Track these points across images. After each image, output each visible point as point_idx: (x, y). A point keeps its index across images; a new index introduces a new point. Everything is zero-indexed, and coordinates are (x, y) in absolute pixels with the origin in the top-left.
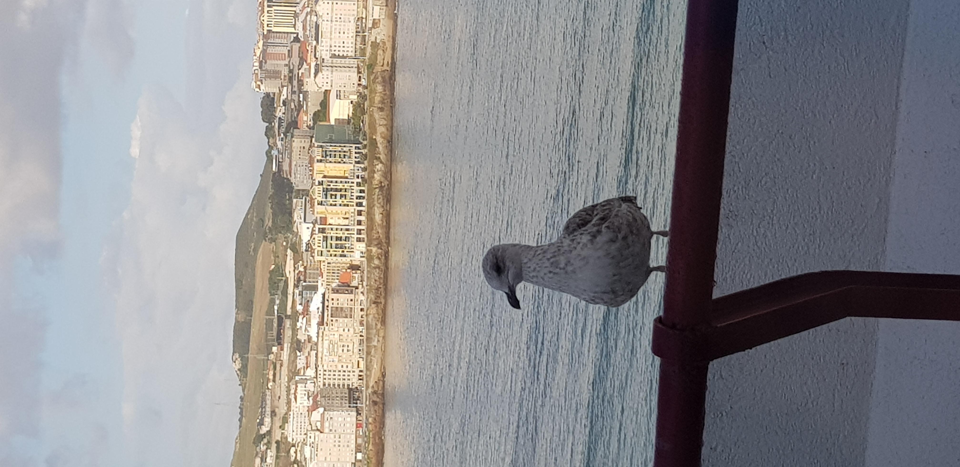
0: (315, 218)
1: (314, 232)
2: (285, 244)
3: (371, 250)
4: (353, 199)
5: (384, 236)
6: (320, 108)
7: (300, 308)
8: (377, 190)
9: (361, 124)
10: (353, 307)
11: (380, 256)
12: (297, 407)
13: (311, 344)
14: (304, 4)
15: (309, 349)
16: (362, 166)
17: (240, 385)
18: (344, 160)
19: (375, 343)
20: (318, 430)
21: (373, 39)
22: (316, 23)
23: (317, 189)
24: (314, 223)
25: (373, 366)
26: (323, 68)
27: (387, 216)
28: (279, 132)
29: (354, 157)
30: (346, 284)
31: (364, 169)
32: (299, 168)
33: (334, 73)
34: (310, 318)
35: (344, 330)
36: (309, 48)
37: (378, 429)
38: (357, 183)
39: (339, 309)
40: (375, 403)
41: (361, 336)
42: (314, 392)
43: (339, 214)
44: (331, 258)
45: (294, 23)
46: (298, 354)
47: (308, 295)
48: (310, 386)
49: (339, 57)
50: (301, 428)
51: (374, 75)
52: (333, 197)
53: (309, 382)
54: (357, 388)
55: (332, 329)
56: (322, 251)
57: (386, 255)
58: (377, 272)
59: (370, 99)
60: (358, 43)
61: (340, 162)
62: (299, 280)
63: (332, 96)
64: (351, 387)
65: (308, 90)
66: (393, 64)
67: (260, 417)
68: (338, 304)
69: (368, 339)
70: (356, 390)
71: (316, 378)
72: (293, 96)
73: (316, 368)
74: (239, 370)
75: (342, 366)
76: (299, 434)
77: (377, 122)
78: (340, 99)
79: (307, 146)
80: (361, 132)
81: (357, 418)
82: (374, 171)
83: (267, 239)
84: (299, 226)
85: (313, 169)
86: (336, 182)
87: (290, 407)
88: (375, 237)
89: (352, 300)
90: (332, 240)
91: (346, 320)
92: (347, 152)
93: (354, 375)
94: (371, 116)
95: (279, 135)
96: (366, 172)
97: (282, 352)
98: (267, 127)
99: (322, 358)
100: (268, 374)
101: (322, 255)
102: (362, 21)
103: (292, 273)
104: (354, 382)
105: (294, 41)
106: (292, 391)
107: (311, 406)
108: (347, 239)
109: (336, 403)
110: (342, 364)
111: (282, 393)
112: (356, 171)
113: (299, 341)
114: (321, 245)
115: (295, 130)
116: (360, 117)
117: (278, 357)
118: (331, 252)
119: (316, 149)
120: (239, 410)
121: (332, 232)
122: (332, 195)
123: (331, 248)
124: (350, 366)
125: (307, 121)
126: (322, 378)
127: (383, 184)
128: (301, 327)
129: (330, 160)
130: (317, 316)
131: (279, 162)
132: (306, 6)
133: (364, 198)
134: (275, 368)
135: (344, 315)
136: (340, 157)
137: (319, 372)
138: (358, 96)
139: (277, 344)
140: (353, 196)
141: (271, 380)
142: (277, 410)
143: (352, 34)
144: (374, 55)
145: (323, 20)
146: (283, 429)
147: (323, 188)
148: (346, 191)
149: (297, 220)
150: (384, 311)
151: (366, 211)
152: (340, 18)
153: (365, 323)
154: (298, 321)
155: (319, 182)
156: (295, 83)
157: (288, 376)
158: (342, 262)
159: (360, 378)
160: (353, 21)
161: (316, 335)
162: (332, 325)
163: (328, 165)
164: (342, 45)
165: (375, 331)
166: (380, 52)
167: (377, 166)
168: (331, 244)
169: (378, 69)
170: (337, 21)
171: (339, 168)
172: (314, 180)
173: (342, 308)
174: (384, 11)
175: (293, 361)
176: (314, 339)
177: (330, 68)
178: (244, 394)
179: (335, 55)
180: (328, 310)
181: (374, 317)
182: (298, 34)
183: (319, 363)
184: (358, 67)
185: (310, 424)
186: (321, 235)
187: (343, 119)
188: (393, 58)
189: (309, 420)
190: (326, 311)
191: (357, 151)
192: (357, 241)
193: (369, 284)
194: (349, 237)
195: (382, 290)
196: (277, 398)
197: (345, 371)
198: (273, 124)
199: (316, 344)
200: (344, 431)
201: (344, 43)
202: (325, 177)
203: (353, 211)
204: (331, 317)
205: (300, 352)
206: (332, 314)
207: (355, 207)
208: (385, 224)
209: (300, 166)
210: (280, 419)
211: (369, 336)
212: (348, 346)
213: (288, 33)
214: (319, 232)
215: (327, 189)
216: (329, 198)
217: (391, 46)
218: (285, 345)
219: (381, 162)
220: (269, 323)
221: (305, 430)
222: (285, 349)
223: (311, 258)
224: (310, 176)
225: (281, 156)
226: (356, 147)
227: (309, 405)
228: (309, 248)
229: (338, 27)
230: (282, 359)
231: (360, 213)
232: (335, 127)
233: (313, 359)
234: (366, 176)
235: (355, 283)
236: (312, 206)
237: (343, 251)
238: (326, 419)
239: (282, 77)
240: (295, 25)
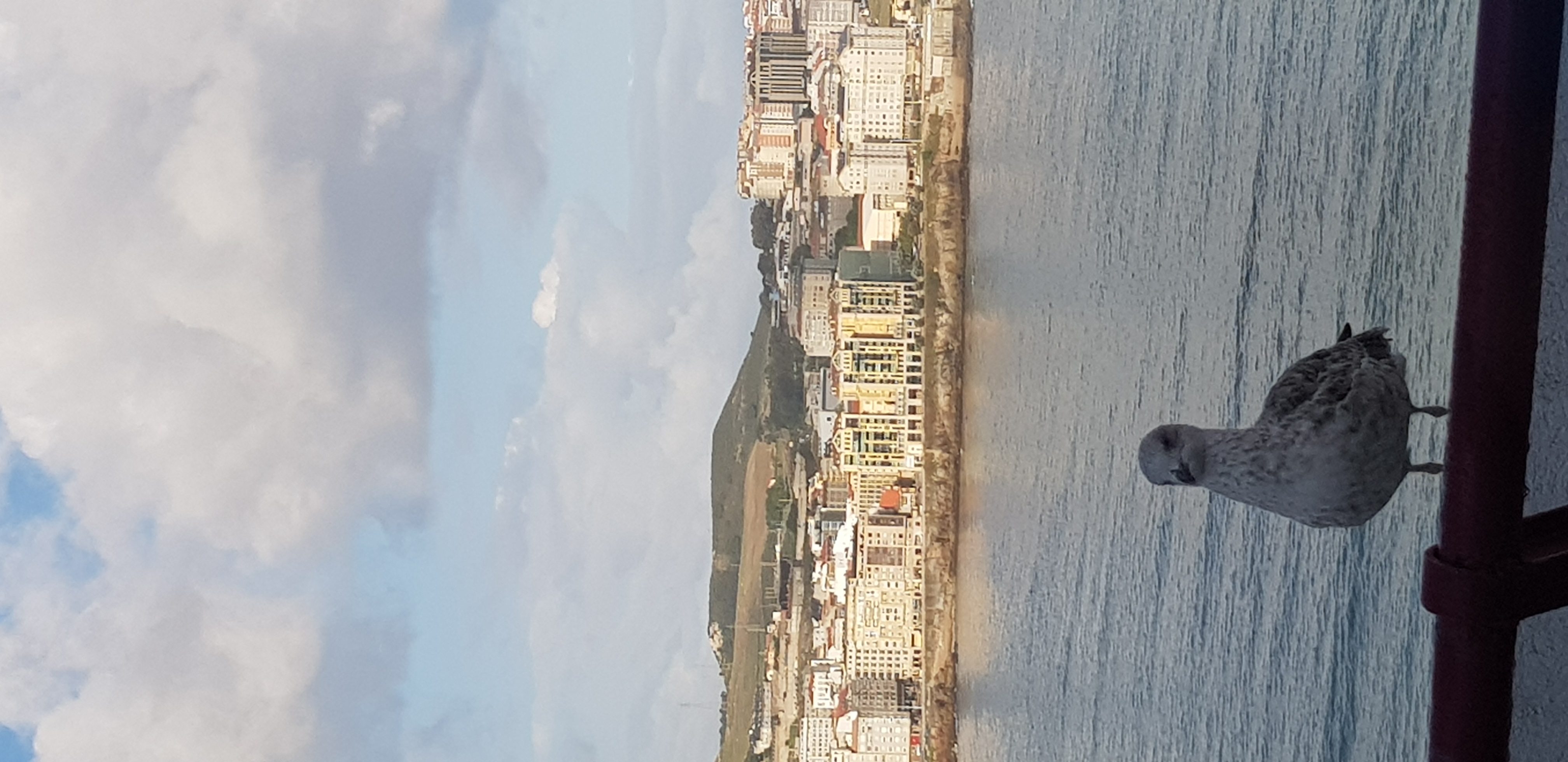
0: (839, 402)
1: (839, 426)
2: (791, 444)
3: (933, 454)
4: (902, 371)
5: (953, 430)
6: (846, 224)
7: (816, 549)
8: (941, 357)
9: (914, 249)
10: (903, 547)
11: (946, 464)
12: (813, 711)
13: (835, 608)
14: (820, 56)
15: (832, 616)
16: (917, 317)
17: (721, 674)
18: (887, 308)
19: (940, 606)
20: (848, 747)
21: (932, 110)
22: (840, 85)
23: (843, 356)
24: (839, 411)
25: (937, 642)
26: (852, 158)
27: (958, 399)
28: (780, 262)
29: (902, 303)
30: (891, 510)
31: (920, 323)
32: (813, 321)
33: (869, 166)
34: (834, 564)
35: (889, 585)
36: (828, 127)
37: (946, 747)
38: (908, 345)
39: (881, 550)
40: (941, 704)
41: (917, 594)
42: (841, 686)
43: (878, 395)
44: (867, 467)
45: (803, 86)
46: (815, 623)
47: (830, 528)
48: (835, 677)
49: (877, 140)
50: (820, 745)
51: (934, 169)
52: (870, 368)
53: (832, 669)
54: (911, 679)
55: (870, 583)
56: (852, 457)
57: (957, 463)
58: (941, 491)
59: (928, 208)
60: (908, 117)
61: (880, 312)
62: (815, 503)
63: (867, 204)
64: (901, 677)
65: (828, 195)
66: (965, 152)
67: (754, 727)
68: (879, 542)
69: (929, 599)
70: (909, 683)
71: (845, 662)
72: (803, 204)
73: (844, 646)
74: (719, 649)
75: (887, 644)
76: (817, 754)
77: (940, 244)
78: (879, 208)
79: (826, 285)
80: (914, 263)
81: (911, 729)
82: (936, 325)
83: (763, 437)
84: (814, 416)
85: (837, 323)
86: (874, 344)
87: (803, 709)
88: (937, 434)
89: (901, 536)
90: (868, 438)
91: (892, 568)
92: (892, 295)
93: (906, 658)
94: (931, 235)
95: (781, 269)
96: (923, 328)
97: (788, 621)
98: (761, 255)
99: (853, 630)
100: (767, 657)
101: (851, 463)
102: (914, 81)
103: (804, 491)
104: (907, 669)
105: (803, 116)
106: (806, 684)
107: (836, 709)
108: (893, 436)
109: (878, 704)
110: (888, 640)
111: (789, 687)
112: (907, 326)
113: (816, 603)
114: (850, 446)
115: (807, 260)
116: (912, 238)
117: (783, 627)
118: (867, 458)
119: (841, 291)
120: (720, 715)
121: (868, 425)
122: (867, 365)
123: (867, 451)
124: (899, 643)
125: (826, 245)
126: (854, 663)
127: (950, 347)
128: (819, 579)
129: (865, 307)
130: (845, 561)
131: (781, 312)
132: (823, 57)
133: (919, 369)
134: (777, 646)
135: (889, 560)
136: (880, 304)
137: (849, 654)
138: (909, 203)
139: (780, 607)
140: (902, 366)
141: (772, 667)
142: (781, 715)
143: (897, 103)
144: (935, 136)
145: (851, 81)
146: (792, 747)
147: (854, 354)
148: (890, 359)
149: (811, 407)
150: (955, 554)
151: (923, 390)
152: (879, 77)
153: (922, 572)
154: (814, 570)
155: (846, 344)
156: (806, 183)
157: (799, 659)
158: (883, 474)
159: (916, 662)
160: (899, 82)
161: (844, 592)
162: (870, 576)
163: (860, 316)
164: (881, 120)
165: (939, 585)
166: (944, 131)
167: (940, 318)
168: (867, 445)
169: (941, 158)
170: (873, 82)
171: (878, 320)
172: (839, 340)
173: (885, 549)
174: (950, 63)
175: (807, 635)
176: (841, 599)
177: (862, 159)
178: (728, 689)
179: (870, 137)
180: (862, 552)
181: (938, 562)
182: (810, 103)
183: (849, 638)
184: (909, 157)
185: (836, 739)
186: (850, 430)
187: (885, 242)
188: (965, 140)
189: (834, 731)
190: (859, 553)
191: (908, 293)
192: (909, 440)
193: (929, 509)
194: (895, 434)
195: (950, 519)
196: (782, 695)
197: (890, 652)
198: (771, 251)
199: (845, 608)
200: (891, 750)
201: (884, 117)
202: (856, 335)
203: (902, 391)
204: (868, 563)
205: (817, 620)
206: (869, 559)
207: (905, 384)
208: (954, 410)
209: (814, 319)
210: (786, 729)
211: (930, 595)
212: (896, 612)
213: (793, 102)
214: (847, 425)
215: (859, 355)
216: (862, 370)
217: (962, 122)
218: (794, 609)
219: (948, 311)
220: (767, 574)
221: (828, 748)
222: (794, 616)
223: (835, 468)
224: (832, 335)
225: (784, 302)
226: (905, 287)
227: (832, 707)
228: (830, 451)
229: (875, 91)
230: (788, 631)
231: (913, 394)
232: (870, 254)
233: (838, 632)
234: (923, 334)
235: (905, 508)
236: (836, 383)
237: (886, 457)
238: (860, 729)
239: (786, 174)
240: (805, 88)
